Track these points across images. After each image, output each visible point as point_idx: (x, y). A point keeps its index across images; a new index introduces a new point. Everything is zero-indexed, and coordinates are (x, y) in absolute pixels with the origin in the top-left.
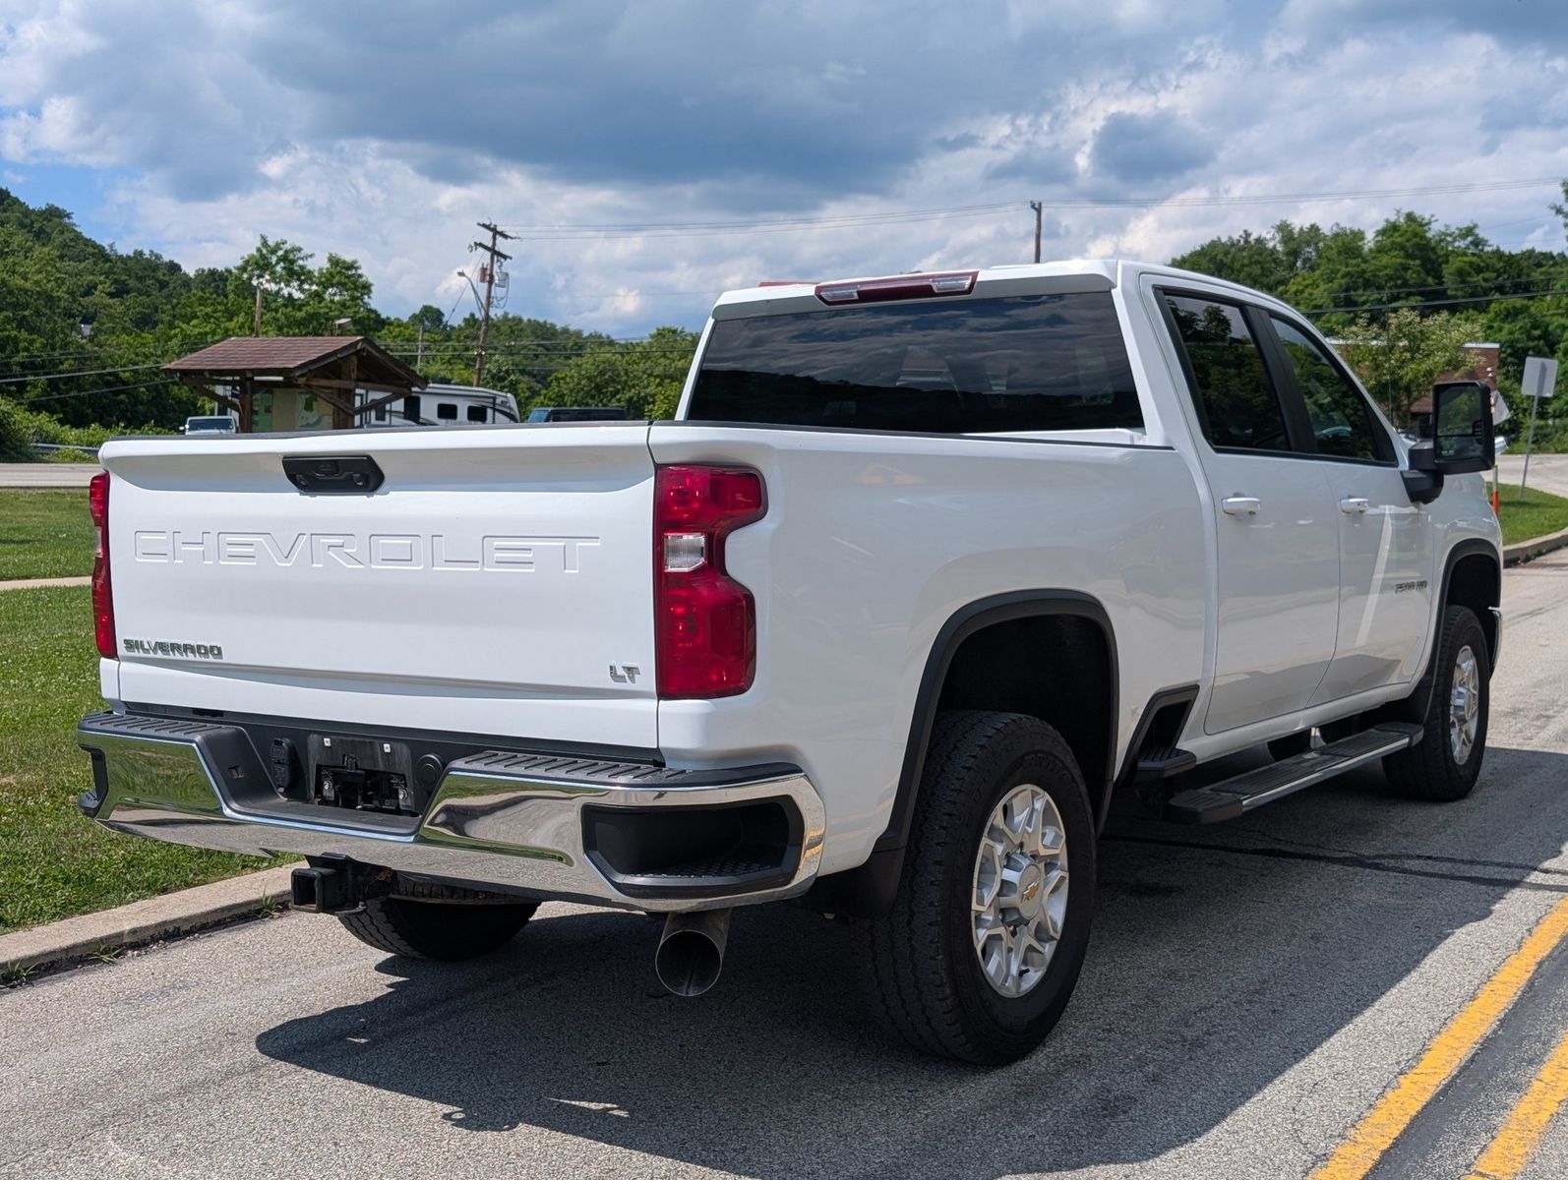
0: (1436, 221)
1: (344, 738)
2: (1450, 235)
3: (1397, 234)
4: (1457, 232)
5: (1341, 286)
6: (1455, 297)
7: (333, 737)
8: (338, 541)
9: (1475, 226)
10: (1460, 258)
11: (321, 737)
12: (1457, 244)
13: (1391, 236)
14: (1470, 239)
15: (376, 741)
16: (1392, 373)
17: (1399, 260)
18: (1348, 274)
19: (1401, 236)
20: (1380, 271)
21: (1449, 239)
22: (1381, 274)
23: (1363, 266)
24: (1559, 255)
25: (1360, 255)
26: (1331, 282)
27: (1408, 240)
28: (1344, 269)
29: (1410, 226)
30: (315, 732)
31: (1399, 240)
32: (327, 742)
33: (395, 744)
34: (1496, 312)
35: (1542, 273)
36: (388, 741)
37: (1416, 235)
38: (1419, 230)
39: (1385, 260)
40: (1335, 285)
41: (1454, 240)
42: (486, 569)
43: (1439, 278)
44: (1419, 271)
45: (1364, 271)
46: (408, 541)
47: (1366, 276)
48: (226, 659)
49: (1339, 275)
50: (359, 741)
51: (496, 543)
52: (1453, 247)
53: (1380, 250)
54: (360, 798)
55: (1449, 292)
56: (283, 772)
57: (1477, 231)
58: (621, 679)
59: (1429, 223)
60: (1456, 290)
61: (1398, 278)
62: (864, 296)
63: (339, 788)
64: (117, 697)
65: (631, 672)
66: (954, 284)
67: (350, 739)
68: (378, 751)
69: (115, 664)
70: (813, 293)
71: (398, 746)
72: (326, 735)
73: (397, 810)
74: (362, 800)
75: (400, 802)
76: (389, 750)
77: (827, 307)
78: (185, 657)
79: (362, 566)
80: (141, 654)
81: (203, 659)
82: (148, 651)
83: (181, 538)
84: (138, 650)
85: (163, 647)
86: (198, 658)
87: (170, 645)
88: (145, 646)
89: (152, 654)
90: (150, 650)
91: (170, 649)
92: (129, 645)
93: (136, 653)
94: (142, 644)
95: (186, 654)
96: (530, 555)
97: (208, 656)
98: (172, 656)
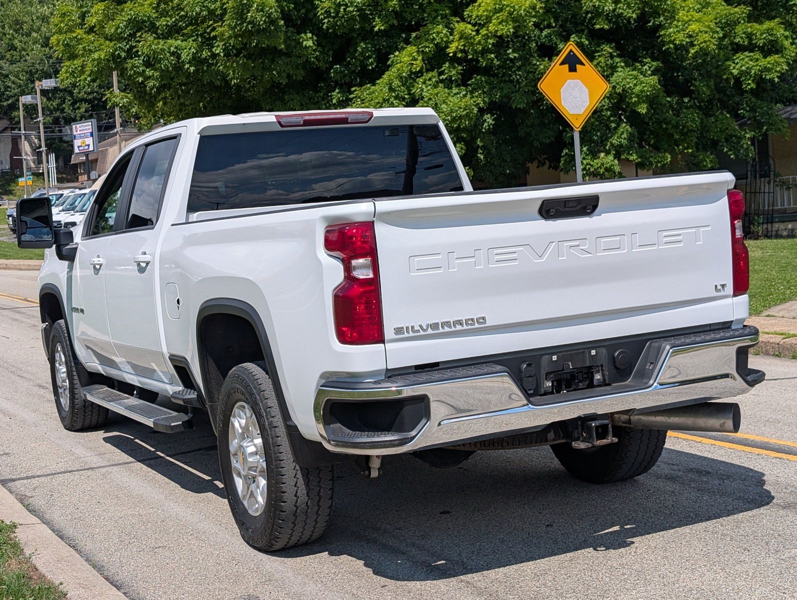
1: (565, 353)
7: (558, 354)
8: (577, 243)
11: (550, 356)
15: (586, 350)
30: (546, 354)
32: (555, 358)
33: (598, 349)
36: (593, 348)
42: (660, 247)
46: (618, 238)
48: (488, 323)
50: (575, 353)
51: (664, 234)
56: (532, 381)
58: (719, 291)
62: (307, 123)
63: (555, 383)
64: (385, 367)
65: (723, 286)
66: (360, 117)
67: (569, 353)
68: (588, 356)
69: (380, 346)
70: (275, 120)
71: (600, 349)
72: (554, 354)
73: (591, 385)
74: (566, 388)
75: (595, 381)
76: (594, 354)
77: (281, 129)
78: (453, 329)
79: (591, 255)
80: (411, 334)
81: (470, 327)
82: (418, 331)
83: (455, 255)
84: (408, 332)
85: (435, 326)
86: (465, 327)
87: (440, 324)
88: (416, 329)
89: (422, 333)
90: (421, 330)
91: (440, 326)
92: (399, 331)
93: (406, 335)
94: (413, 327)
95: (455, 326)
96: (681, 237)
97: (474, 324)
98: (441, 330)
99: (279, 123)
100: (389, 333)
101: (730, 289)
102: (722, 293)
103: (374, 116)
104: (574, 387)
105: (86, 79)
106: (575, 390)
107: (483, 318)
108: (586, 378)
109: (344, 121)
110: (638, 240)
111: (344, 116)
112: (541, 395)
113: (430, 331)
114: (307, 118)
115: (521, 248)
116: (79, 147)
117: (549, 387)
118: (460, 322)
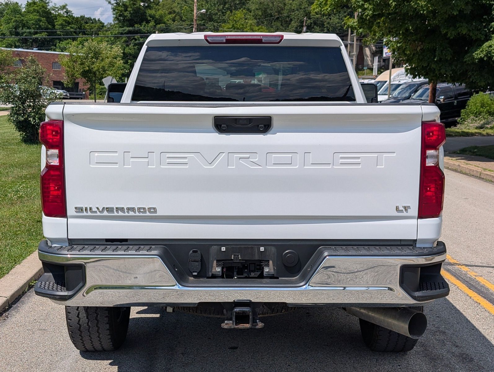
0: (51, 2)
1: (234, 246)
2: (57, 8)
3: (35, 6)
4: (60, 7)
5: (13, 26)
6: (60, 35)
7: (227, 246)
8: (248, 156)
9: (66, 5)
10: (61, 18)
11: (219, 247)
12: (59, 12)
13: (33, 6)
14: (65, 10)
15: (255, 246)
16: (89, 67)
17: (37, 17)
18: (16, 21)
19: (37, 7)
20: (30, 21)
21: (56, 9)
22: (30, 22)
23: (22, 18)
24: (93, 19)
25: (20, 14)
26: (9, 24)
27: (40, 9)
28: (14, 19)
29: (41, 3)
30: (215, 245)
31: (36, 8)
32: (223, 249)
33: (267, 247)
34: (80, 41)
35: (88, 26)
36: (262, 246)
37: (43, 7)
38: (44, 5)
39: (31, 16)
40: (11, 25)
41: (59, 10)
42: (336, 167)
43: (54, 26)
44: (45, 22)
45: (22, 20)
46: (291, 155)
47: (24, 22)
48: (159, 213)
49: (12, 21)
50: (244, 247)
51: (340, 155)
52: (58, 13)
53: (28, 12)
54: (235, 273)
55: (58, 33)
56: (198, 265)
57: (67, 7)
58: (402, 211)
59: (48, 3)
60: (61, 32)
61: (37, 25)
62: (228, 41)
63: (225, 270)
64: (66, 237)
65: (406, 208)
66: (273, 39)
67: (238, 246)
68: (256, 251)
69: (63, 220)
70: (203, 38)
71: (269, 248)
72: (223, 246)
73: (261, 276)
74: (238, 274)
75: (264, 273)
76: (263, 250)
77: (208, 45)
78: (126, 214)
79: (260, 167)
80: (89, 214)
81: (141, 214)
82: (96, 212)
83: (130, 155)
84: (87, 212)
85: (110, 210)
86: (137, 214)
87: (115, 209)
88: (94, 210)
89: (99, 214)
90: (98, 212)
91: (115, 210)
92: (79, 209)
93: (85, 214)
94: (91, 209)
95: (128, 212)
96: (359, 160)
97: (145, 212)
98: (116, 214)
99: (207, 40)
100: (70, 210)
101: (414, 210)
102: (405, 214)
103: (284, 38)
104: (245, 275)
105: (327, 9)
106: (246, 278)
107: (154, 208)
108: (257, 269)
109: (259, 41)
110: (310, 158)
111: (259, 38)
112: (208, 278)
113: (105, 213)
114: (229, 38)
115: (192, 155)
116: (386, 53)
117: (219, 272)
118: (133, 209)
